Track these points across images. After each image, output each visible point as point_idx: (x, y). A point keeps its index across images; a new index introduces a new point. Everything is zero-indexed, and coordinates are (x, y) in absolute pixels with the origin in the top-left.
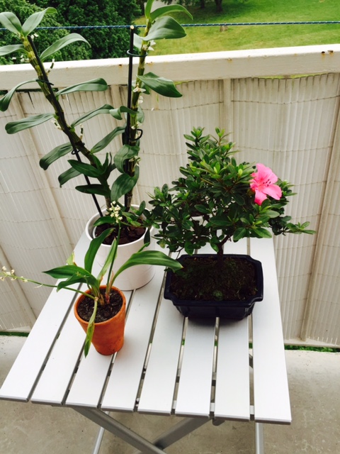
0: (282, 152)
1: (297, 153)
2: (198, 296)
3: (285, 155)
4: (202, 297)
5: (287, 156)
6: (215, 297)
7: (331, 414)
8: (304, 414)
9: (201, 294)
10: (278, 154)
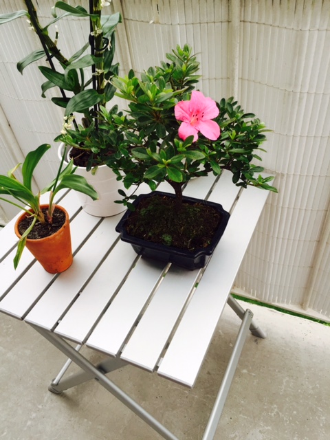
0: (295, 93)
1: (313, 96)
2: (146, 236)
3: (298, 96)
4: (150, 237)
5: (301, 99)
6: (163, 240)
7: (313, 389)
8: (284, 381)
9: (150, 234)
10: (289, 95)
